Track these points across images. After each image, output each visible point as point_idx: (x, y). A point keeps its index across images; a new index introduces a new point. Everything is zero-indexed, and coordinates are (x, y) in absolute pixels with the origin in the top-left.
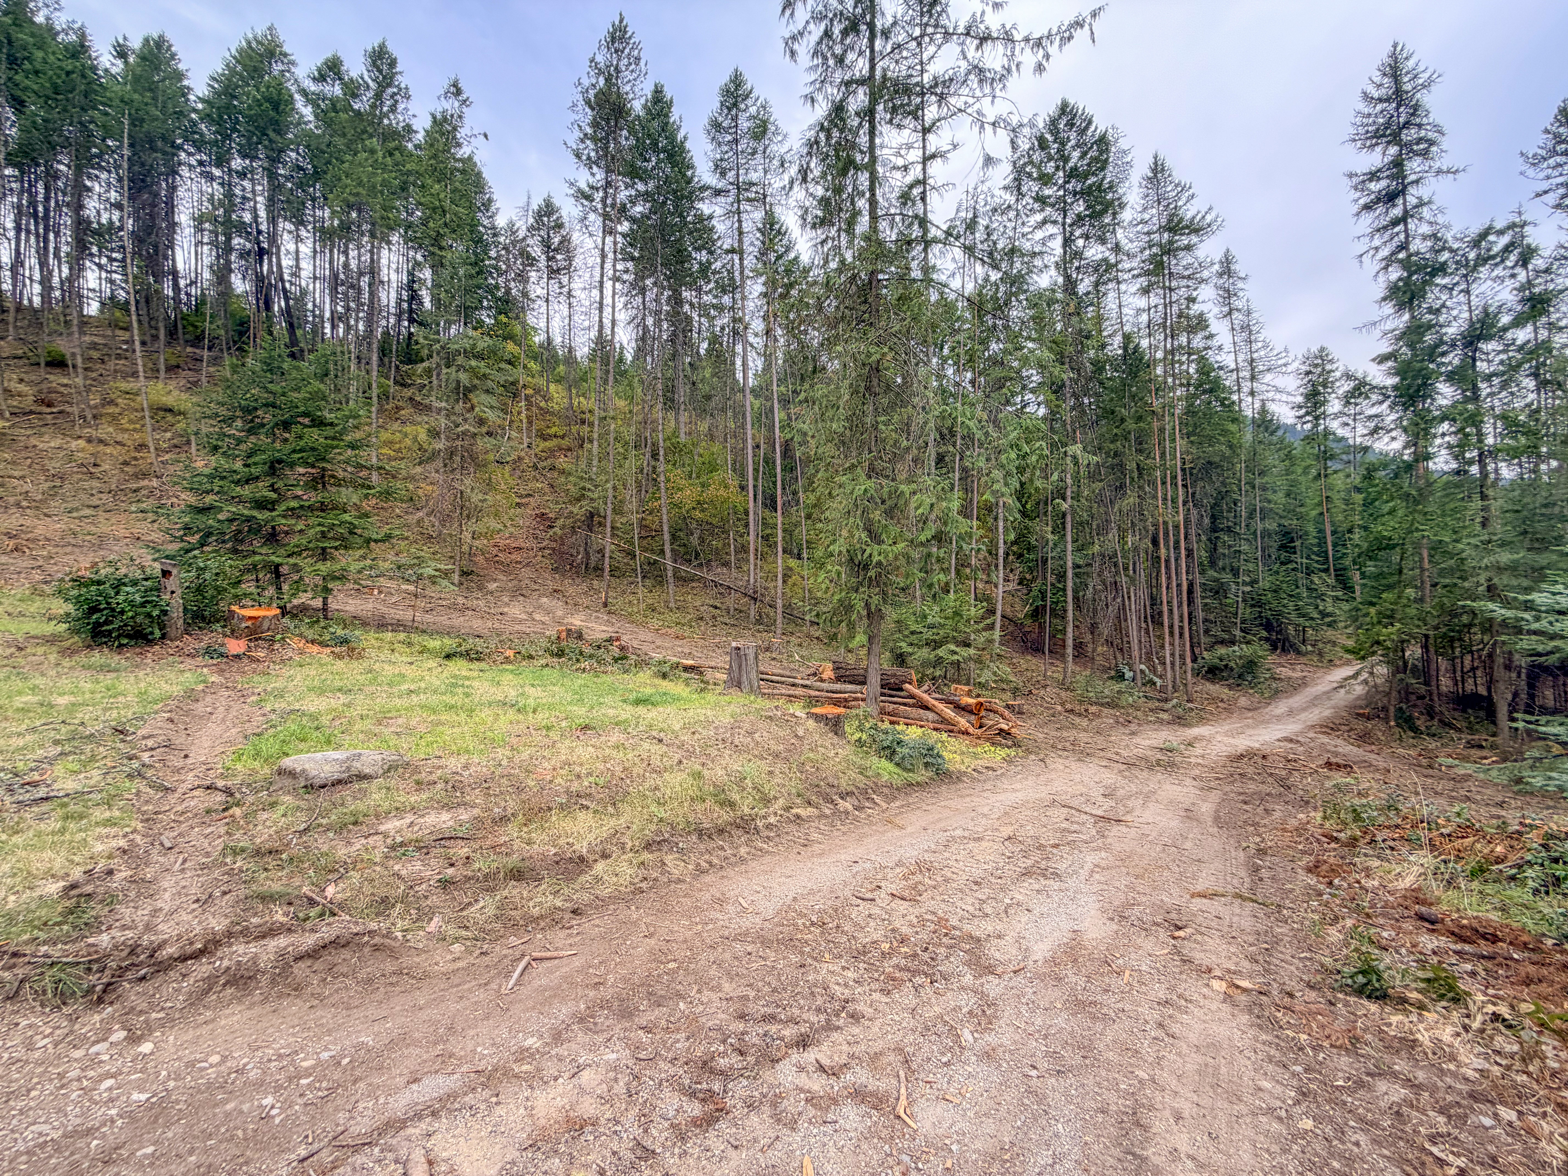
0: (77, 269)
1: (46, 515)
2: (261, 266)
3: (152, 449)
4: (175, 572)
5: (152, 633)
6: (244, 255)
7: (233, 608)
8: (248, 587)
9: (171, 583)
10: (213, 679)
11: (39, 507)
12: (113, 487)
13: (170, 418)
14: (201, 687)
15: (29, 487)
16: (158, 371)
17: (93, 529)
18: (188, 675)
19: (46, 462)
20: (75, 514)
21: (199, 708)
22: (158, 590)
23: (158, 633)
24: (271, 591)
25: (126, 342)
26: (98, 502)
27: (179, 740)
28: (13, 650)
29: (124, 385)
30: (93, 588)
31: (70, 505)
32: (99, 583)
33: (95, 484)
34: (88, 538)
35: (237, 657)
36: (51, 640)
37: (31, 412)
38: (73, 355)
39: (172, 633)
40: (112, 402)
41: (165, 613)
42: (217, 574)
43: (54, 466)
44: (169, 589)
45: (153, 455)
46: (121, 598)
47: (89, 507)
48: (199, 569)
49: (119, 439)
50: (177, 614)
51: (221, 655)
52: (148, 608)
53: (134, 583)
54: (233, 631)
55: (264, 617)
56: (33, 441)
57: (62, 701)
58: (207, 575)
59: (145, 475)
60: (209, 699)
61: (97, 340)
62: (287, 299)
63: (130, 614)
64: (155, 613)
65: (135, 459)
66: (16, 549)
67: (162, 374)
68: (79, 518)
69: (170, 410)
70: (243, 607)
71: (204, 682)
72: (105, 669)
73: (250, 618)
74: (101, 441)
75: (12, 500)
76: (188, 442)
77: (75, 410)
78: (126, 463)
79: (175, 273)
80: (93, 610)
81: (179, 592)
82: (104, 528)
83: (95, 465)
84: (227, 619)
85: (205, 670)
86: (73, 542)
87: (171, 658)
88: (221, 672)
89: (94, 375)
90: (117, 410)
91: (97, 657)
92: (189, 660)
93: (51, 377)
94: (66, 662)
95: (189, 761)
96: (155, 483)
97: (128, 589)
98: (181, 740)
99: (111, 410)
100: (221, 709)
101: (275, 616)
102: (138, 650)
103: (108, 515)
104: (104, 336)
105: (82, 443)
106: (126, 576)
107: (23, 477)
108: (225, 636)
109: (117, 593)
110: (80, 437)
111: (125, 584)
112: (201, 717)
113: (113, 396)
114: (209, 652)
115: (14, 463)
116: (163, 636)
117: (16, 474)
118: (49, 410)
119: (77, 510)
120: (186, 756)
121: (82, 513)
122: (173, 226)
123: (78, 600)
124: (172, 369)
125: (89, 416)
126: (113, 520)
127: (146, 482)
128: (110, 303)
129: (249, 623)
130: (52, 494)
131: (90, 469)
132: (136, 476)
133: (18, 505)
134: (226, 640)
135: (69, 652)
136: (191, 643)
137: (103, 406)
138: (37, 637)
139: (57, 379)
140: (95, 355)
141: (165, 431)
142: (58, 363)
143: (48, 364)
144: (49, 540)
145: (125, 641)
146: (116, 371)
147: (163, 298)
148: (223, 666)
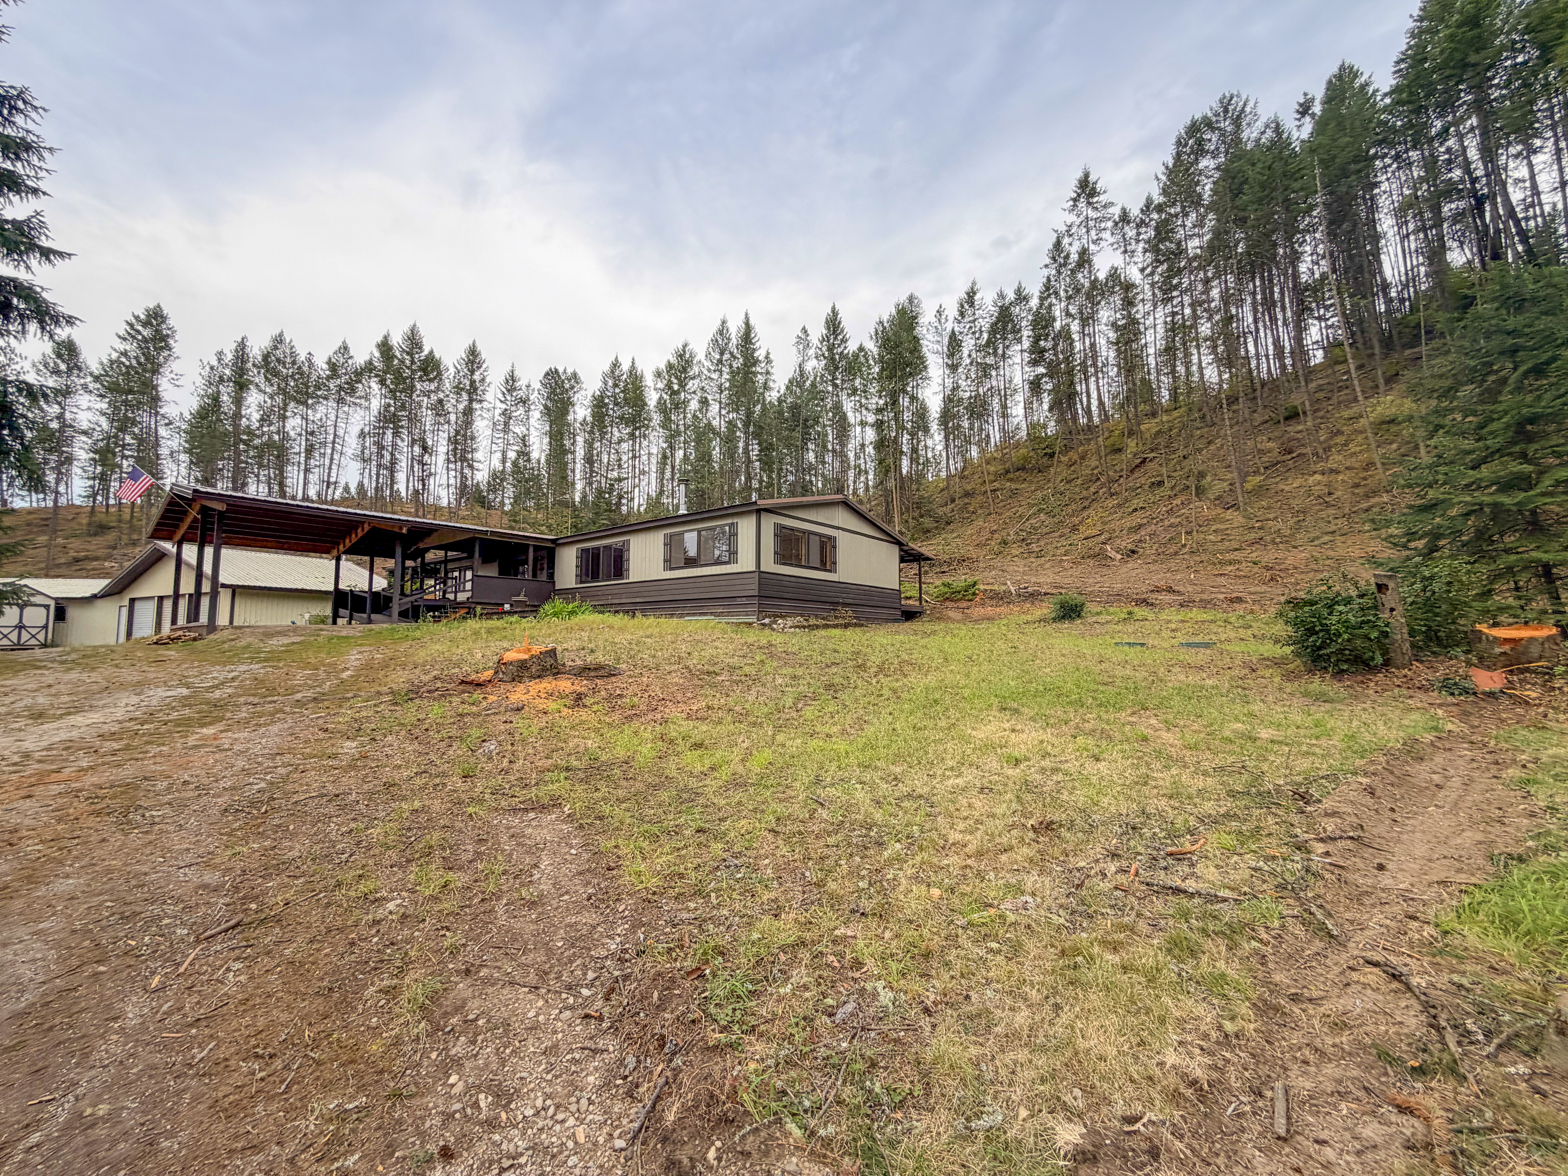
0: (1300, 329)
1: (1295, 547)
2: (1482, 217)
3: (1379, 465)
4: (1391, 585)
5: (1373, 659)
6: (1459, 216)
7: (1478, 627)
8: (1504, 597)
9: (1389, 599)
10: (1450, 726)
11: (1288, 541)
12: (1347, 511)
13: (1394, 428)
14: (1429, 737)
15: (1280, 525)
16: (1377, 386)
17: (1331, 553)
18: (1415, 716)
19: (1291, 501)
20: (1316, 543)
21: (1422, 772)
22: (1376, 607)
23: (1379, 660)
24: (1542, 602)
25: (1344, 373)
26: (1335, 528)
27: (1378, 829)
28: (1247, 671)
29: (1346, 414)
30: (1306, 609)
31: (1312, 535)
32: (1312, 603)
33: (1331, 511)
34: (1327, 562)
35: (1491, 694)
36: (1277, 663)
37: (1278, 463)
38: (1303, 403)
39: (1399, 659)
40: (1339, 432)
41: (1386, 635)
42: (1449, 584)
43: (1296, 503)
44: (1388, 606)
45: (1380, 471)
46: (1334, 619)
47: (1327, 533)
48: (1424, 579)
49: (1348, 464)
50: (1400, 635)
51: (1466, 691)
52: (1366, 629)
53: (1348, 601)
54: (1481, 659)
55: (1532, 639)
56: (1281, 486)
57: (1265, 734)
58: (1436, 586)
59: (1375, 493)
60: (1439, 759)
61: (1321, 382)
62: (1524, 240)
63: (1346, 636)
64: (1374, 635)
65: (1365, 479)
66: (1272, 579)
67: (1382, 388)
68: (1319, 545)
69: (1392, 421)
70: (1495, 625)
71: (1436, 729)
72: (1322, 698)
73: (1507, 641)
74: (1332, 471)
75: (1268, 538)
76: (1417, 447)
77: (1308, 450)
78: (1357, 486)
79: (1385, 287)
80: (1311, 631)
81: (1400, 609)
82: (1341, 552)
83: (1330, 494)
84: (1471, 640)
85: (1440, 712)
86: (1315, 567)
87: (1396, 690)
88: (1464, 715)
89: (1321, 414)
90: (1343, 438)
91: (1316, 684)
92: (1420, 695)
93: (1289, 429)
94: (1289, 687)
95: (1386, 880)
96: (1385, 498)
97: (1341, 608)
98: (1381, 830)
99: (1340, 440)
100: (1456, 782)
101: (1549, 638)
102: (1360, 678)
103: (1342, 539)
104: (1327, 376)
105: (1318, 477)
106: (1338, 594)
107: (1276, 518)
108: (1469, 664)
109: (1330, 614)
110: (1315, 472)
111: (1338, 603)
112: (1422, 790)
113: (1338, 426)
114: (1448, 686)
115: (1269, 508)
116: (1387, 663)
117: (1271, 516)
118: (1289, 457)
119: (1318, 538)
120: (1381, 867)
121: (1323, 540)
122: (1376, 238)
123: (1296, 623)
124: (1391, 379)
125: (1321, 451)
126: (1349, 542)
127: (1373, 501)
128: (1331, 347)
129: (1506, 648)
130: (1298, 527)
131: (1326, 500)
132: (1367, 496)
133: (1273, 542)
134: (1472, 671)
135: (1289, 676)
136: (1422, 673)
137: (1331, 438)
138: (1268, 659)
139: (1294, 428)
140: (1321, 395)
141: (1391, 443)
142: (1293, 415)
143: (1287, 419)
144: (1296, 568)
145: (1345, 667)
146: (1339, 403)
147: (1376, 316)
148: (1469, 708)
